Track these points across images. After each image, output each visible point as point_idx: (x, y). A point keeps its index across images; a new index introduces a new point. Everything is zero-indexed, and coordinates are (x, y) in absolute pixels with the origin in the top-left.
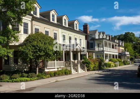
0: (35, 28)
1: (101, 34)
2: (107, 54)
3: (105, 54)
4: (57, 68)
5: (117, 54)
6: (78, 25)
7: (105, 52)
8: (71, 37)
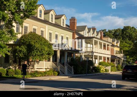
0: (25, 26)
1: (91, 30)
2: (97, 56)
3: (95, 56)
4: (45, 68)
5: (110, 56)
6: (65, 20)
7: (95, 54)
8: (57, 35)
